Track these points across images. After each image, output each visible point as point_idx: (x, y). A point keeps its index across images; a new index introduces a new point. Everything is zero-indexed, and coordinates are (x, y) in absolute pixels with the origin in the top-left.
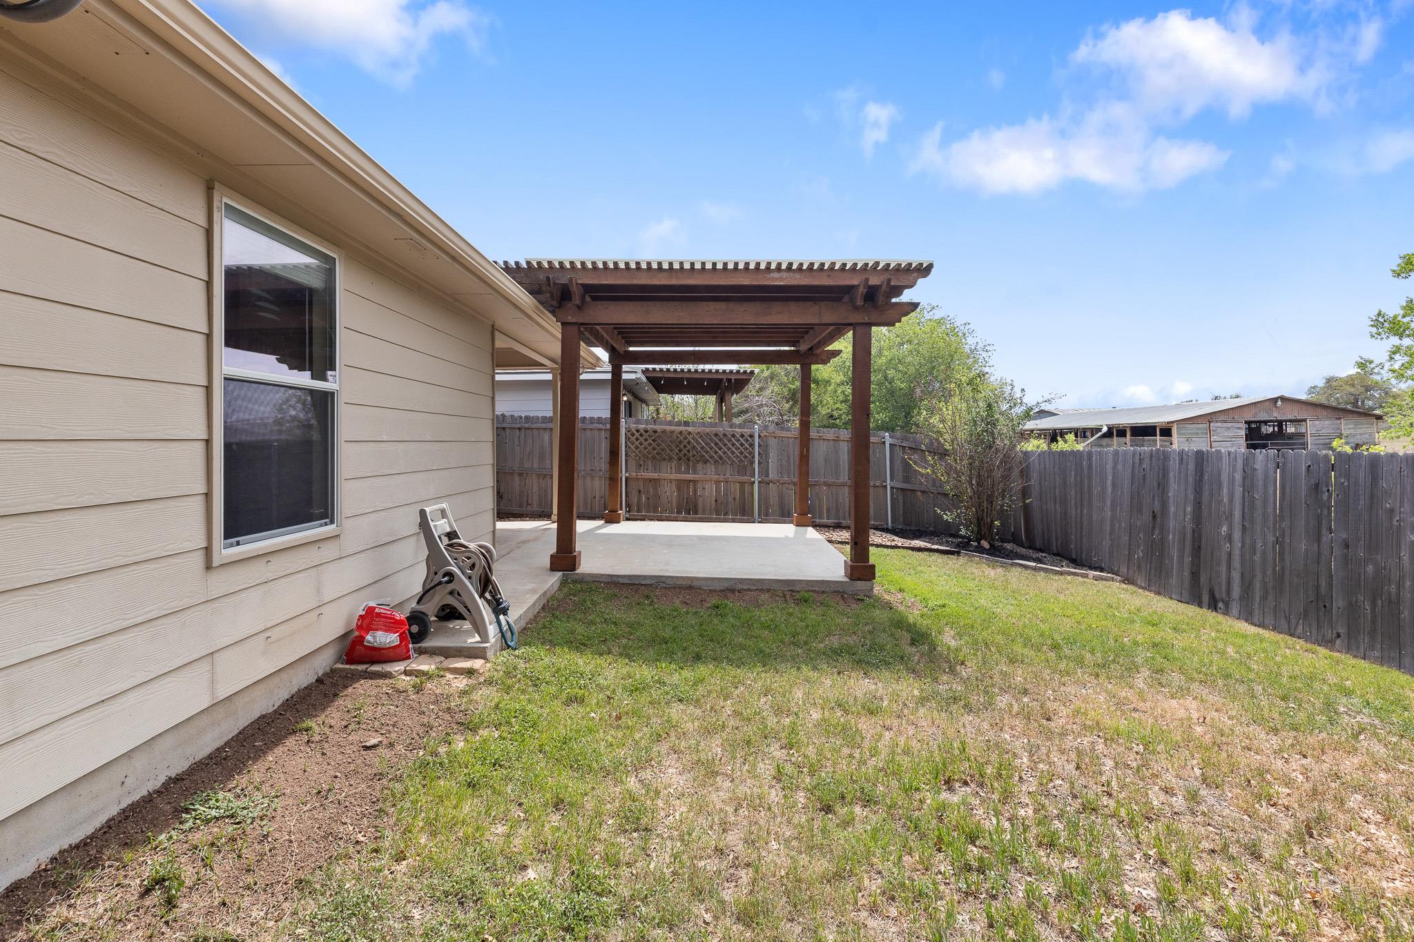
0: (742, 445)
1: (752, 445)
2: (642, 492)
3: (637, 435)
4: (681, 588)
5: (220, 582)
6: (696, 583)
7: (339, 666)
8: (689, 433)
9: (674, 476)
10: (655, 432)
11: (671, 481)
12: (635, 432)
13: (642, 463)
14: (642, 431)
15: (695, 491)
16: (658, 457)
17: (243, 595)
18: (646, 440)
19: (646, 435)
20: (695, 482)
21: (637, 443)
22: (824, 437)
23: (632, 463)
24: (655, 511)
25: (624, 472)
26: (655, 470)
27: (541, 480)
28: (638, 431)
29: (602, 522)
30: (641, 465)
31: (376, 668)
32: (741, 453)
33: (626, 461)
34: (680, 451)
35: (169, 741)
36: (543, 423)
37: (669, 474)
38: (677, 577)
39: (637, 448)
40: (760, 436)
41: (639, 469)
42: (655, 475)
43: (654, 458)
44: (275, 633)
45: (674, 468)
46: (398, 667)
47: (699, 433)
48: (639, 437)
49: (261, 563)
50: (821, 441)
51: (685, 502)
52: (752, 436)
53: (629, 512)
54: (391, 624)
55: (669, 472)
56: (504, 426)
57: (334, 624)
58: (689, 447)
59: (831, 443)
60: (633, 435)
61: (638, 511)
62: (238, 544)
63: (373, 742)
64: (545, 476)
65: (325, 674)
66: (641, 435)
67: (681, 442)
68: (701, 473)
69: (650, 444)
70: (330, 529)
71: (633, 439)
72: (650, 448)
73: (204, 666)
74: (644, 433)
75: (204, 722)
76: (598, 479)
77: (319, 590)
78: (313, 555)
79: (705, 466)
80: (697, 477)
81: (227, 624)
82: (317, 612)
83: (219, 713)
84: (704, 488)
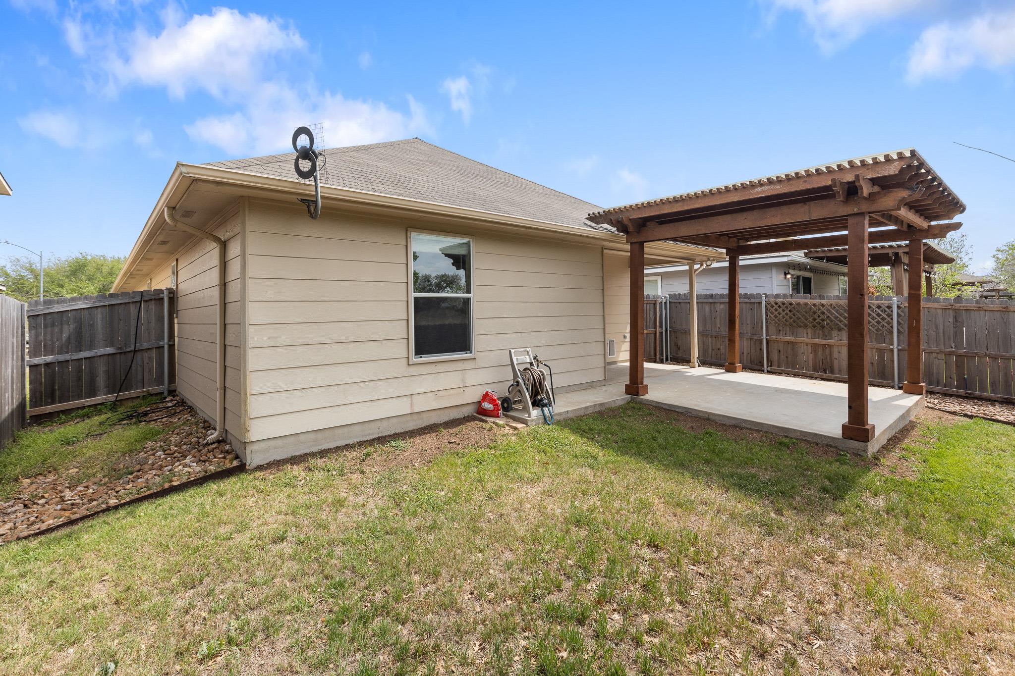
0: (879, 315)
1: (890, 316)
2: (782, 353)
3: (776, 307)
4: (701, 418)
5: (413, 370)
6: (711, 417)
7: (475, 414)
8: (823, 305)
9: (809, 340)
10: (791, 304)
11: (807, 344)
12: (774, 305)
13: (781, 328)
14: (780, 304)
15: (831, 354)
16: (794, 324)
17: (424, 376)
18: (784, 311)
19: (783, 307)
20: (830, 346)
21: (776, 313)
22: (985, 308)
23: (772, 329)
24: (794, 367)
25: (765, 335)
26: (793, 334)
27: (704, 338)
28: (776, 304)
29: (724, 371)
30: (780, 331)
31: (484, 418)
32: (878, 322)
33: (767, 327)
34: (815, 320)
35: (395, 420)
36: (705, 298)
37: (806, 339)
38: (699, 411)
39: (776, 317)
40: (898, 307)
41: (779, 333)
42: (793, 339)
43: (791, 325)
44: (439, 394)
45: (809, 334)
46: (492, 419)
47: (831, 305)
48: (778, 309)
49: (433, 365)
50: (982, 313)
51: (821, 362)
52: (889, 307)
53: (771, 366)
54: (492, 401)
55: (805, 337)
56: (679, 301)
57: (474, 396)
58: (822, 316)
59: (998, 315)
60: (772, 306)
61: (779, 366)
62: (421, 357)
63: (453, 441)
64: (707, 336)
65: (468, 416)
66: (779, 307)
67: (815, 313)
68: (836, 338)
69: (787, 314)
70: (469, 355)
71: (772, 310)
72: (787, 317)
73: (408, 399)
74: (781, 305)
75: (409, 418)
76: (745, 339)
77: (463, 380)
78: (460, 365)
79: (840, 333)
80: (831, 342)
81: (417, 386)
82: (463, 389)
83: (415, 417)
84: (839, 352)
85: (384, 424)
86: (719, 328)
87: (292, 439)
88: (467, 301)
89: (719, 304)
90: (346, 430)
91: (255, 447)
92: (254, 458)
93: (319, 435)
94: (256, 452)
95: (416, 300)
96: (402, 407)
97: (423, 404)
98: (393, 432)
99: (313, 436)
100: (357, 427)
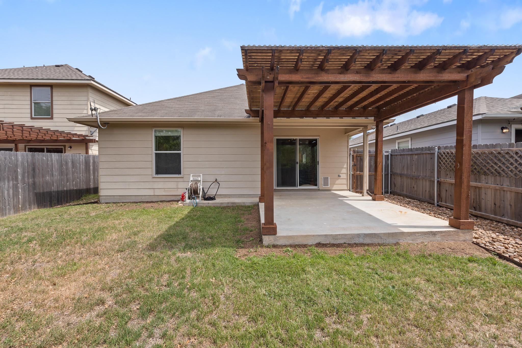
3: (444, 156)
5: (154, 180)
13: (448, 173)
14: (446, 153)
17: (160, 182)
18: (448, 159)
20: (480, 188)
21: (444, 161)
25: (436, 178)
33: (438, 171)
35: (148, 197)
39: (444, 164)
41: (447, 177)
44: (166, 189)
47: (478, 152)
49: (164, 179)
53: (441, 202)
60: (442, 156)
62: (158, 175)
66: (446, 156)
70: (180, 176)
73: (153, 190)
75: (153, 197)
76: (427, 180)
77: (177, 185)
78: (176, 180)
79: (487, 177)
80: (479, 184)
81: (156, 186)
82: (177, 189)
83: (156, 197)
84: (485, 194)
85: (143, 197)
86: (414, 172)
87: (112, 197)
88: (179, 154)
89: (415, 155)
90: (130, 197)
91: (102, 197)
92: (102, 201)
93: (121, 197)
94: (102, 199)
95: (156, 154)
96: (151, 193)
97: (158, 193)
98: (147, 201)
99: (118, 197)
100: (134, 197)
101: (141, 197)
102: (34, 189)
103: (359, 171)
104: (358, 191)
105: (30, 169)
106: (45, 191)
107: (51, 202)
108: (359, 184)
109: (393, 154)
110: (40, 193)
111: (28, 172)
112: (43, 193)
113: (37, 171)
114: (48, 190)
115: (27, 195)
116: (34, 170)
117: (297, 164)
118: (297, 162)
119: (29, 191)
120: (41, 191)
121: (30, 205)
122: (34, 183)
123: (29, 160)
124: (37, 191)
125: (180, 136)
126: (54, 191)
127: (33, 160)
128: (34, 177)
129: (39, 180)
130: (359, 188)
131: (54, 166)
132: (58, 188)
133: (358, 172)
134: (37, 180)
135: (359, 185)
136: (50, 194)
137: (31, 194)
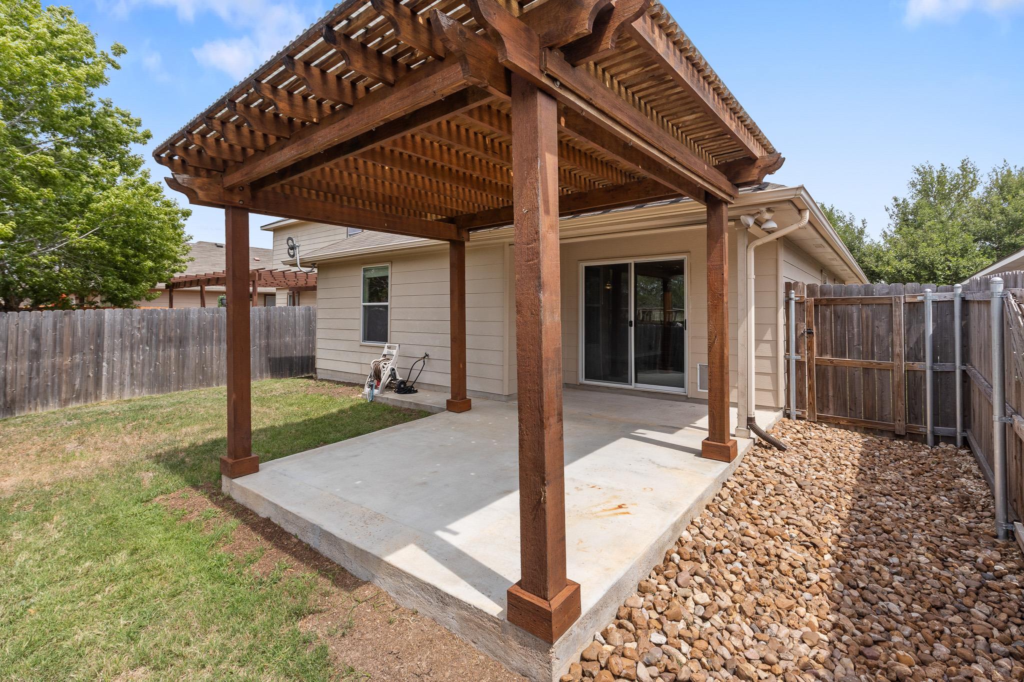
5: (362, 349)
17: (366, 354)
75: (360, 376)
81: (361, 358)
83: (363, 377)
85: (352, 376)
87: (326, 372)
88: (386, 307)
91: (318, 371)
92: (318, 376)
93: (333, 373)
94: (318, 373)
95: (364, 306)
98: (355, 382)
99: (331, 372)
100: (343, 374)
101: (349, 375)
102: (268, 352)
103: (829, 351)
104: (827, 418)
105: (264, 327)
106: (283, 356)
107: (291, 370)
108: (831, 394)
109: (969, 297)
110: (275, 359)
111: (260, 331)
112: (280, 359)
113: (272, 329)
114: (288, 355)
115: (258, 360)
116: (268, 328)
117: (631, 326)
118: (631, 322)
119: (260, 355)
120: (278, 356)
121: (261, 373)
122: (268, 346)
123: (263, 317)
124: (272, 355)
125: (387, 277)
126: (296, 357)
127: (267, 316)
128: (268, 337)
129: (275, 342)
130: (831, 406)
131: (297, 322)
132: (302, 352)
133: (828, 357)
134: (271, 342)
135: (831, 399)
136: (290, 360)
137: (263, 358)
